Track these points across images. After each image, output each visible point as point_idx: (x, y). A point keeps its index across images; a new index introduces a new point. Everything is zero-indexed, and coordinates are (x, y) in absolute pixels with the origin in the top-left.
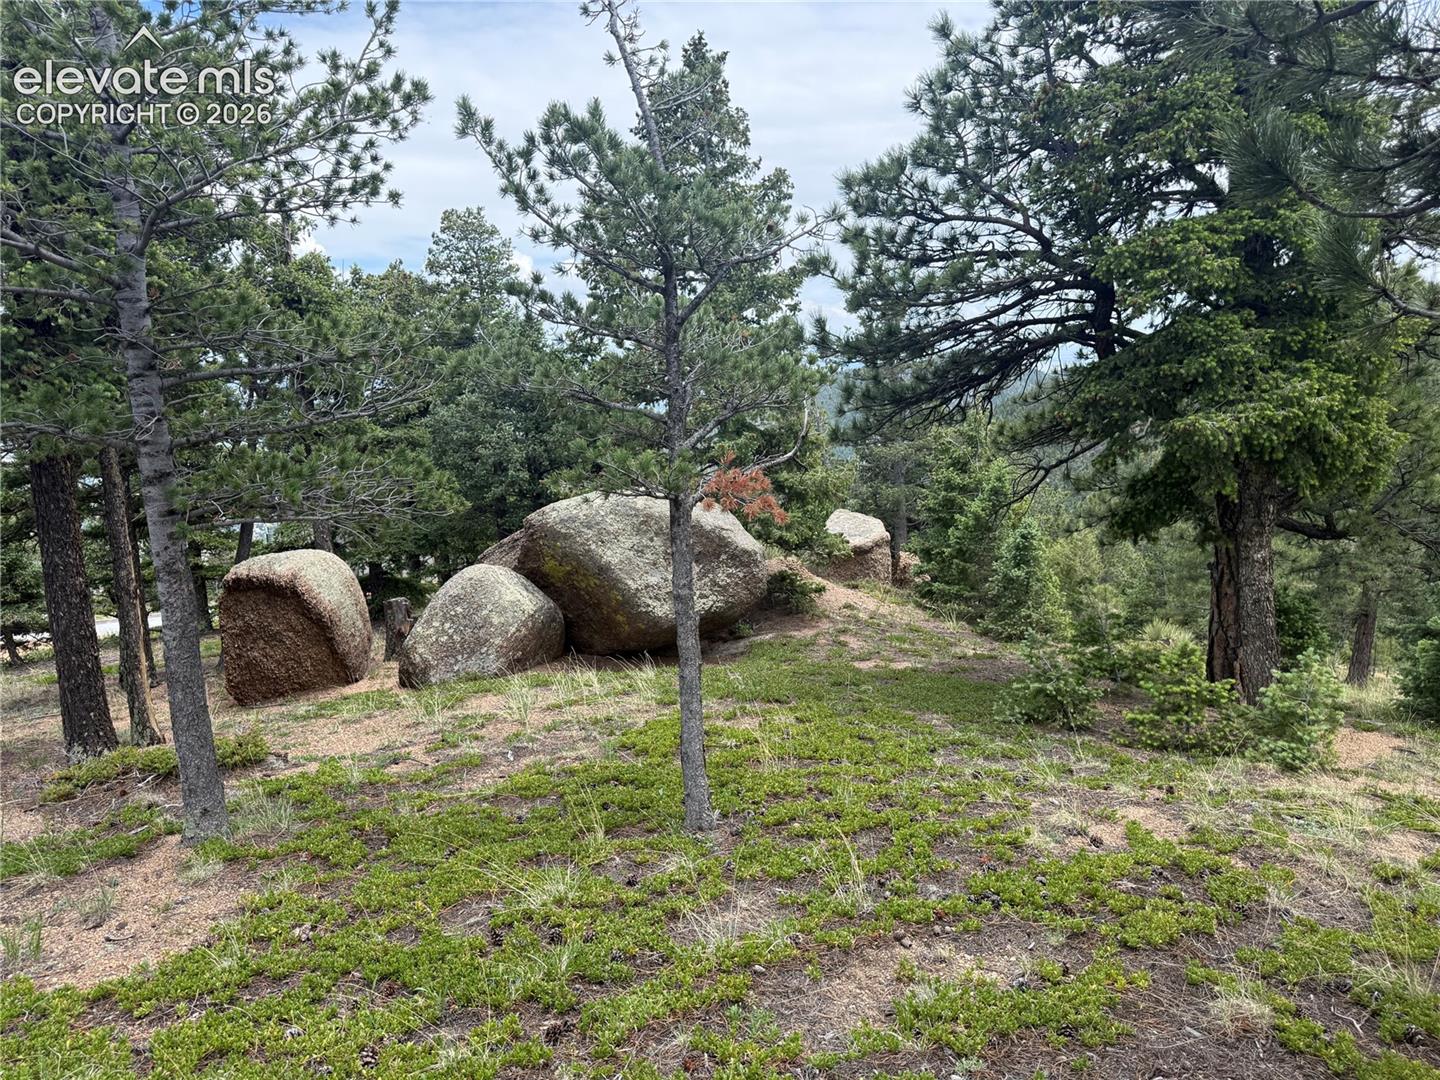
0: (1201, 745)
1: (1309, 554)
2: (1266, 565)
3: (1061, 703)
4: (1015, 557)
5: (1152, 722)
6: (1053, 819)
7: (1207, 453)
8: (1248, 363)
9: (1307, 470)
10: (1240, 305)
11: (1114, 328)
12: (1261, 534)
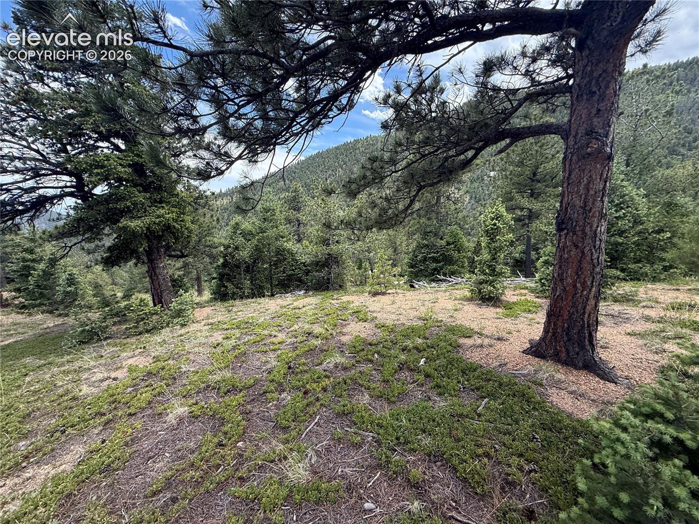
0: (154, 328)
1: (179, 264)
2: (164, 268)
3: (96, 332)
4: (67, 283)
5: (133, 326)
6: (93, 379)
7: (134, 234)
8: (143, 204)
9: (171, 237)
10: (135, 185)
11: (87, 192)
12: (160, 258)
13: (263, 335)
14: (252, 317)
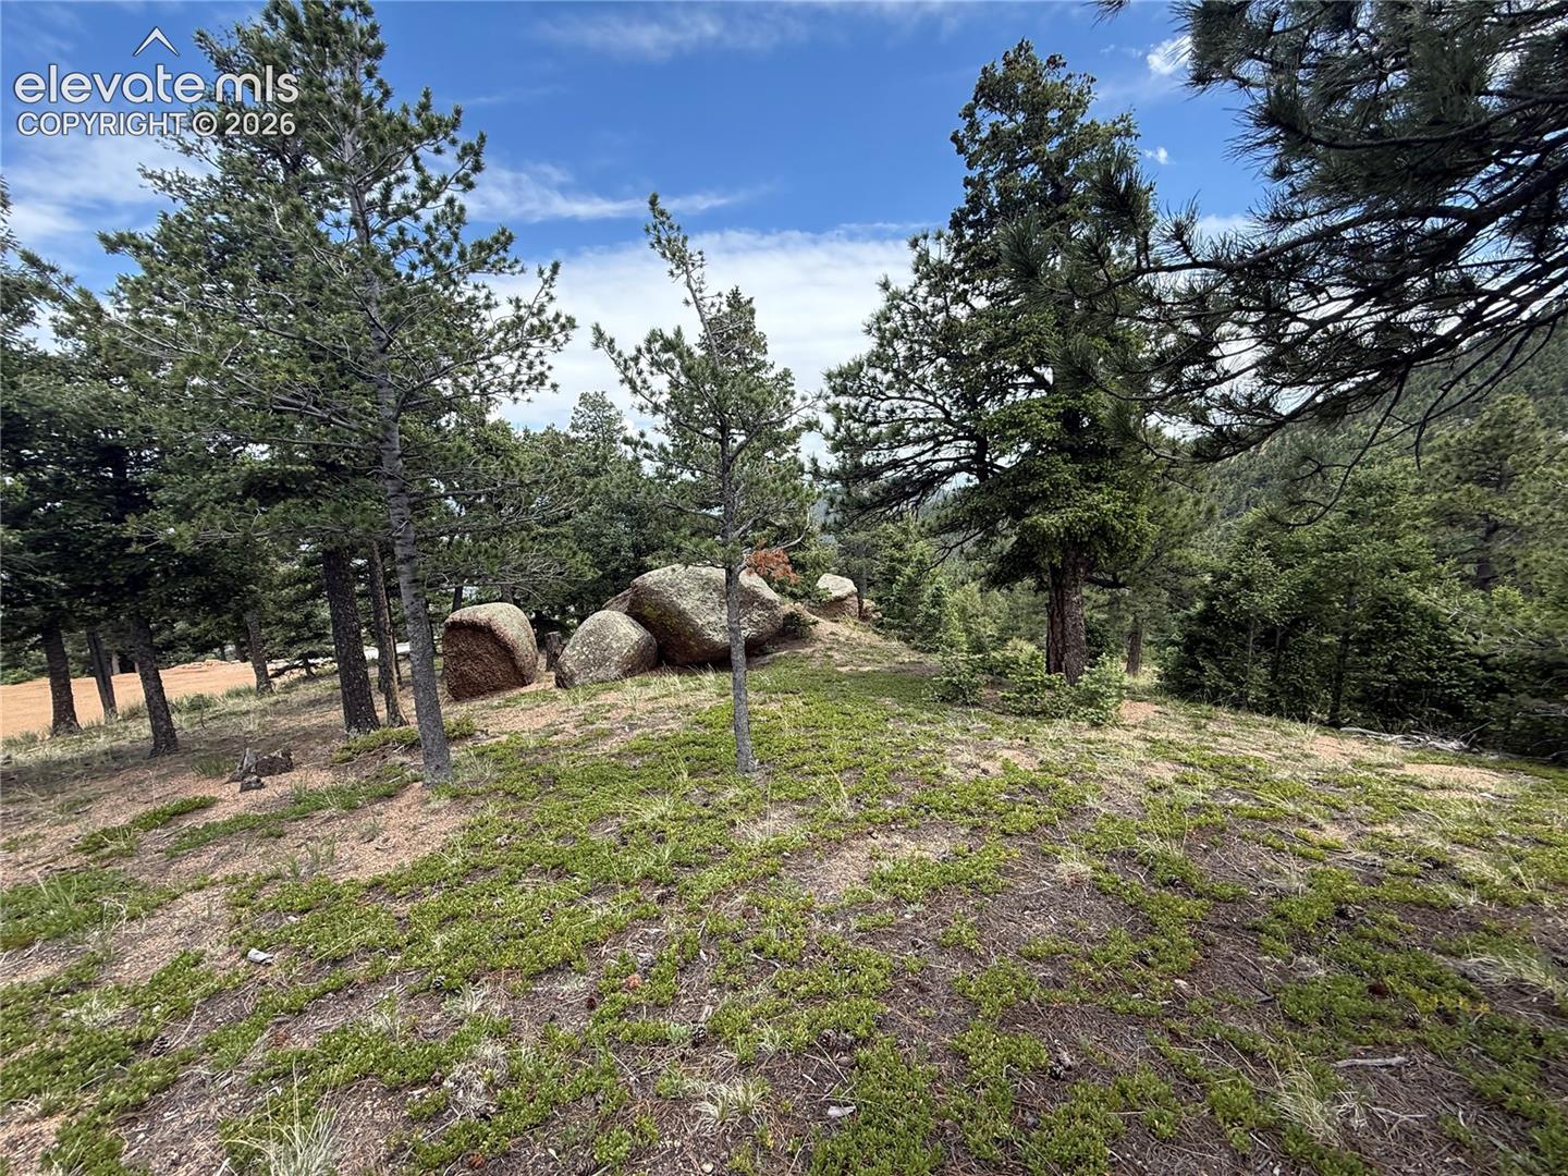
0: (1044, 712)
1: (1103, 597)
2: (1080, 604)
3: (962, 689)
4: (932, 602)
5: (1015, 698)
6: (959, 759)
7: (1044, 539)
8: (1067, 484)
9: (1102, 548)
10: (1061, 450)
11: (987, 464)
12: (1076, 586)
13: (1280, 809)
14: (1257, 760)
